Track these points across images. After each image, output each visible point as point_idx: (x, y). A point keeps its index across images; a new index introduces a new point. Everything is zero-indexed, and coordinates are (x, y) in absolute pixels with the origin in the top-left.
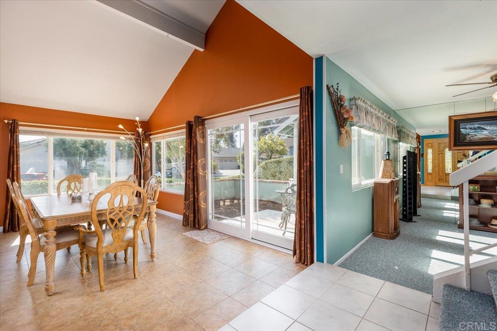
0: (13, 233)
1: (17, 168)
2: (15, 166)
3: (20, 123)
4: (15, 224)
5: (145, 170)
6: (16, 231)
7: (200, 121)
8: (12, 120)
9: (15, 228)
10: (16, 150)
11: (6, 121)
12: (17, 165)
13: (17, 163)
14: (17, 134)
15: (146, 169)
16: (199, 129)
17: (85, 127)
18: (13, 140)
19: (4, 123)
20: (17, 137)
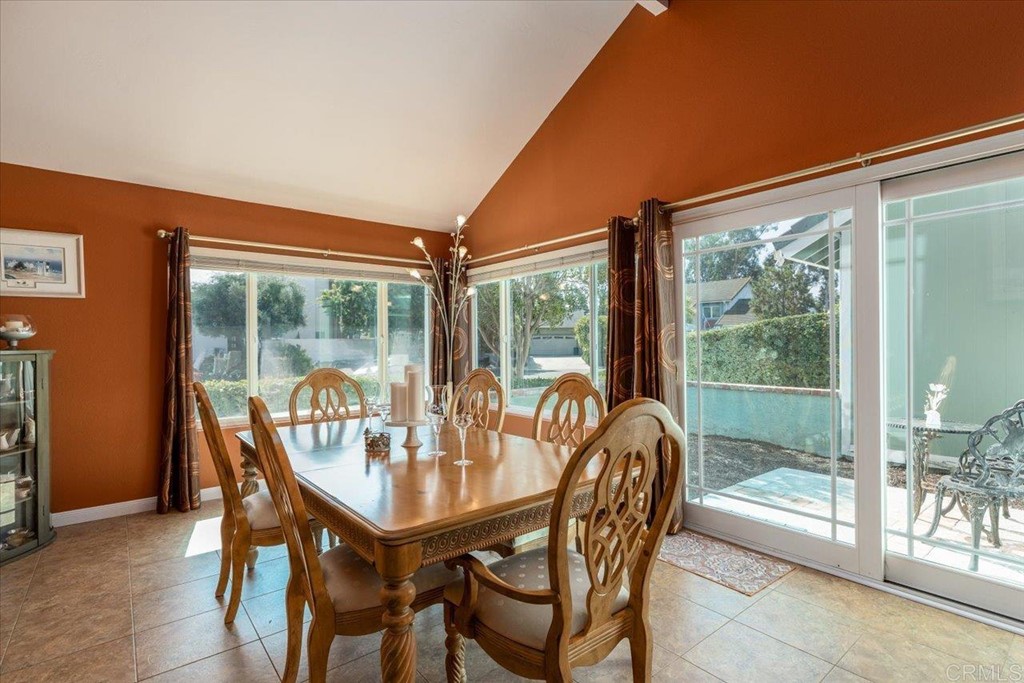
0: (180, 516)
1: (187, 350)
2: (183, 346)
3: (191, 238)
4: (184, 493)
5: (456, 358)
6: (185, 511)
7: (661, 215)
8: (176, 231)
9: (184, 503)
10: (185, 305)
11: (163, 233)
12: (187, 342)
13: (186, 338)
14: (187, 265)
15: (458, 354)
16: (660, 238)
17: (326, 249)
18: (178, 279)
19: (159, 238)
20: (186, 270)
